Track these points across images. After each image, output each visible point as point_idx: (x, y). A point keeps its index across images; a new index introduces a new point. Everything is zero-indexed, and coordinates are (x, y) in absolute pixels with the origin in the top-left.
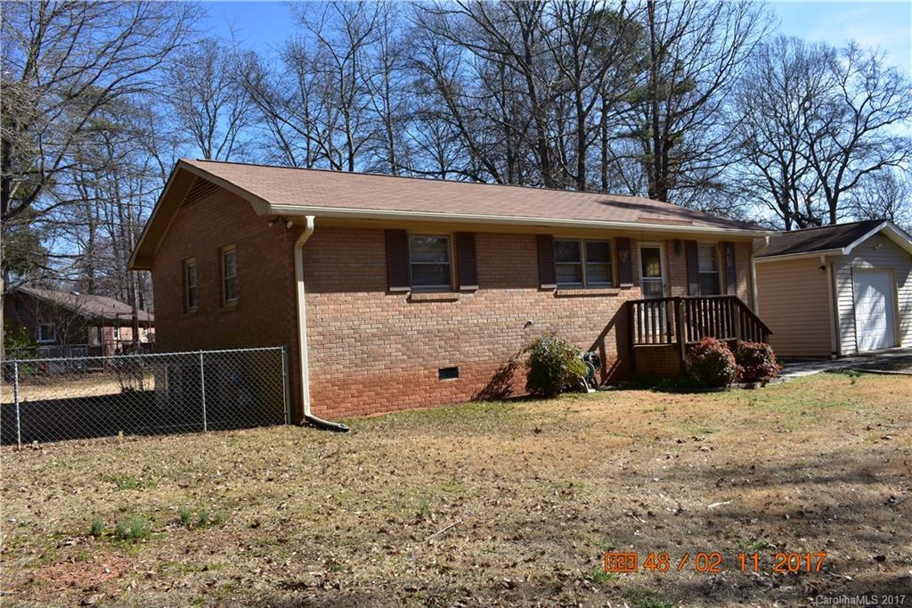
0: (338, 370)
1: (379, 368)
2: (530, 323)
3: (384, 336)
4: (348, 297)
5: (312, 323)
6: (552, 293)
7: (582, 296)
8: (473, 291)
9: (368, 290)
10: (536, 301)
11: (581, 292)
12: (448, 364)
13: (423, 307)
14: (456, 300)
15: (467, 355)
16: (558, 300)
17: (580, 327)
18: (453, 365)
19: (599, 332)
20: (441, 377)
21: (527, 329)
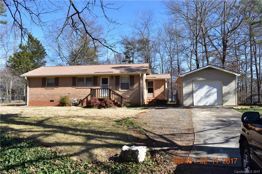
0: (33, 99)
1: (40, 99)
2: (69, 93)
3: (41, 95)
4: (36, 88)
5: (30, 92)
6: (75, 88)
7: (83, 88)
8: (58, 87)
9: (39, 87)
10: (71, 89)
11: (84, 87)
12: (52, 100)
13: (48, 90)
14: (54, 89)
15: (55, 98)
16: (76, 89)
17: (82, 94)
18: (53, 100)
19: (87, 96)
20: (50, 102)
21: (69, 94)
